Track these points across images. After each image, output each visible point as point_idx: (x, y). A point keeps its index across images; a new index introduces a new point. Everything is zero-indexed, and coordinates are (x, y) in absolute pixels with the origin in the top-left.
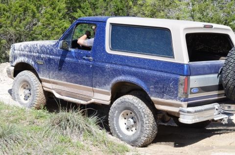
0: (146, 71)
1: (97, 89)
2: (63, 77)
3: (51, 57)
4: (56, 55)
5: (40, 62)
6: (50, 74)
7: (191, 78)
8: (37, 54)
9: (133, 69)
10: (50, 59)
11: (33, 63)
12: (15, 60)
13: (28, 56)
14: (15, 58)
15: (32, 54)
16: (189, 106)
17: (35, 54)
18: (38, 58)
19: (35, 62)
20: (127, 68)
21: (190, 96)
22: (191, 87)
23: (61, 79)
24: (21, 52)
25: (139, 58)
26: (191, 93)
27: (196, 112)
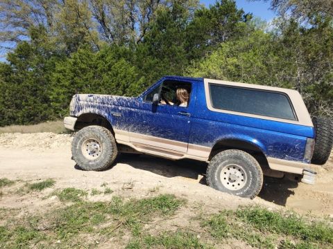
0: (263, 131)
2: (148, 131)
3: (133, 110)
4: (140, 108)
5: (117, 114)
6: (130, 127)
8: (113, 106)
9: (246, 128)
10: (131, 112)
11: (106, 115)
12: (79, 111)
13: (99, 108)
14: (79, 108)
15: (106, 105)
17: (109, 106)
18: (114, 110)
19: (109, 114)
20: (238, 127)
23: (145, 133)
24: (89, 103)
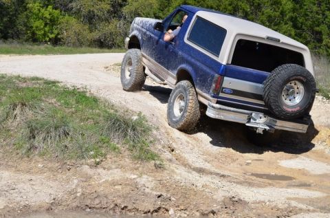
1: (170, 72)
2: (154, 56)
3: (152, 35)
5: (145, 38)
6: (148, 51)
7: (225, 78)
9: (193, 60)
10: (151, 37)
11: (140, 38)
13: (139, 31)
14: (133, 30)
16: (218, 102)
17: (144, 30)
18: (145, 34)
19: (142, 37)
20: (190, 58)
21: (221, 95)
22: (223, 86)
23: (152, 57)
24: (137, 26)
25: (200, 52)
26: (222, 92)
27: (220, 109)
